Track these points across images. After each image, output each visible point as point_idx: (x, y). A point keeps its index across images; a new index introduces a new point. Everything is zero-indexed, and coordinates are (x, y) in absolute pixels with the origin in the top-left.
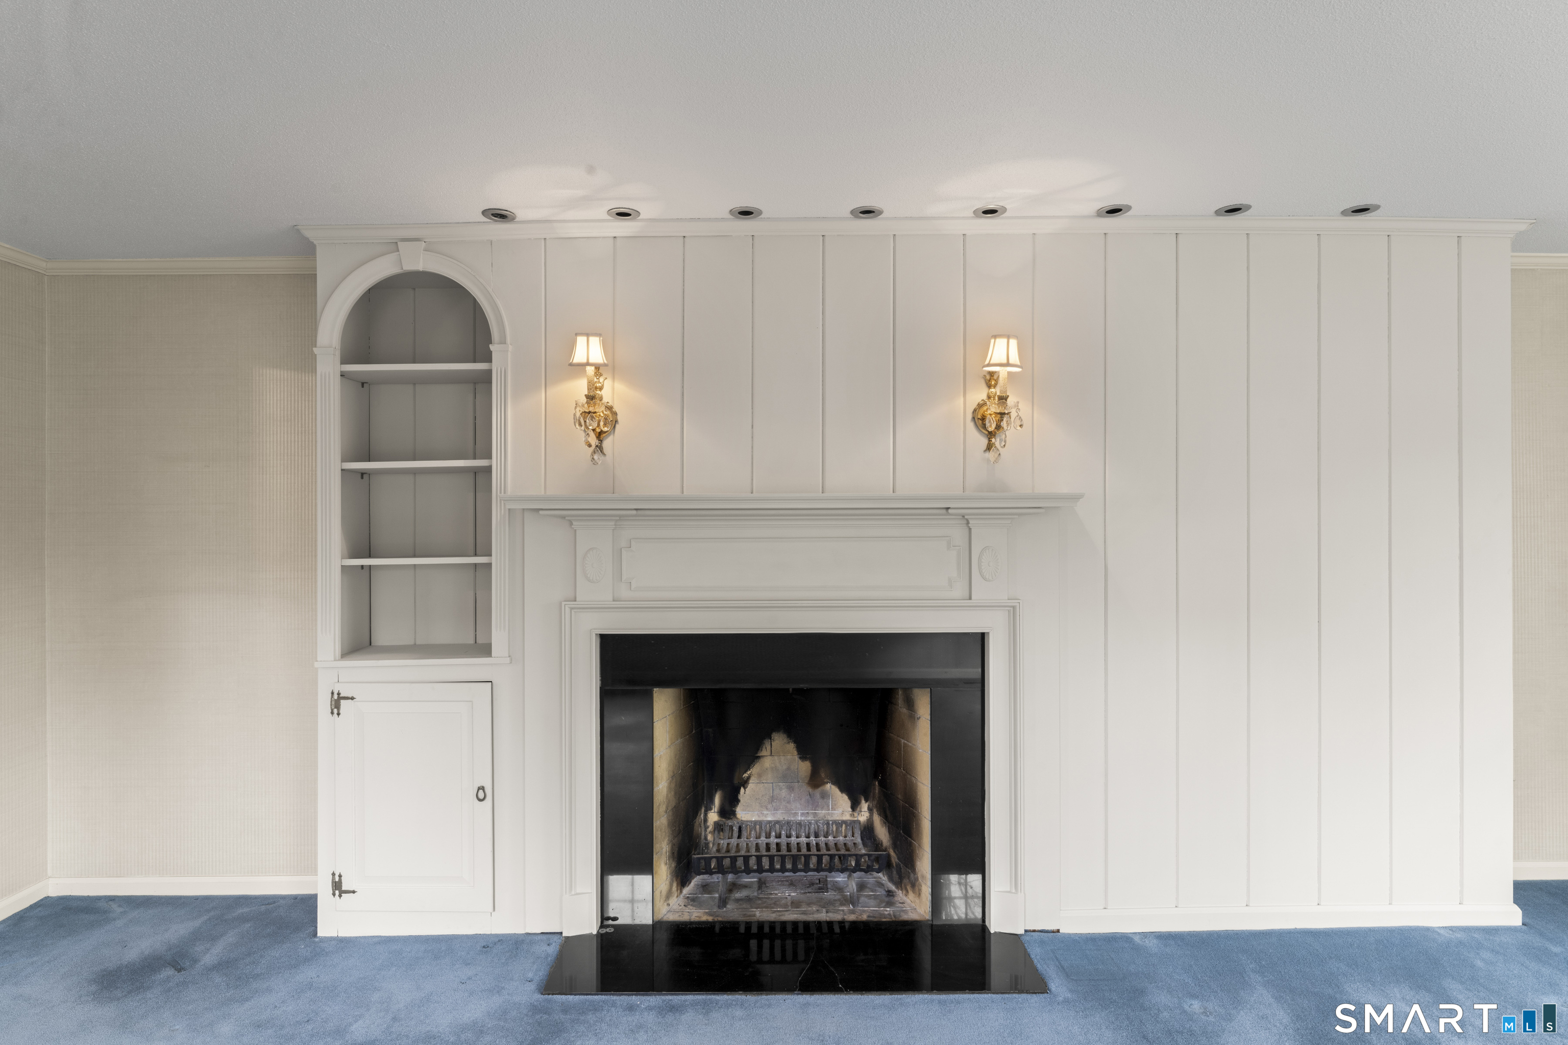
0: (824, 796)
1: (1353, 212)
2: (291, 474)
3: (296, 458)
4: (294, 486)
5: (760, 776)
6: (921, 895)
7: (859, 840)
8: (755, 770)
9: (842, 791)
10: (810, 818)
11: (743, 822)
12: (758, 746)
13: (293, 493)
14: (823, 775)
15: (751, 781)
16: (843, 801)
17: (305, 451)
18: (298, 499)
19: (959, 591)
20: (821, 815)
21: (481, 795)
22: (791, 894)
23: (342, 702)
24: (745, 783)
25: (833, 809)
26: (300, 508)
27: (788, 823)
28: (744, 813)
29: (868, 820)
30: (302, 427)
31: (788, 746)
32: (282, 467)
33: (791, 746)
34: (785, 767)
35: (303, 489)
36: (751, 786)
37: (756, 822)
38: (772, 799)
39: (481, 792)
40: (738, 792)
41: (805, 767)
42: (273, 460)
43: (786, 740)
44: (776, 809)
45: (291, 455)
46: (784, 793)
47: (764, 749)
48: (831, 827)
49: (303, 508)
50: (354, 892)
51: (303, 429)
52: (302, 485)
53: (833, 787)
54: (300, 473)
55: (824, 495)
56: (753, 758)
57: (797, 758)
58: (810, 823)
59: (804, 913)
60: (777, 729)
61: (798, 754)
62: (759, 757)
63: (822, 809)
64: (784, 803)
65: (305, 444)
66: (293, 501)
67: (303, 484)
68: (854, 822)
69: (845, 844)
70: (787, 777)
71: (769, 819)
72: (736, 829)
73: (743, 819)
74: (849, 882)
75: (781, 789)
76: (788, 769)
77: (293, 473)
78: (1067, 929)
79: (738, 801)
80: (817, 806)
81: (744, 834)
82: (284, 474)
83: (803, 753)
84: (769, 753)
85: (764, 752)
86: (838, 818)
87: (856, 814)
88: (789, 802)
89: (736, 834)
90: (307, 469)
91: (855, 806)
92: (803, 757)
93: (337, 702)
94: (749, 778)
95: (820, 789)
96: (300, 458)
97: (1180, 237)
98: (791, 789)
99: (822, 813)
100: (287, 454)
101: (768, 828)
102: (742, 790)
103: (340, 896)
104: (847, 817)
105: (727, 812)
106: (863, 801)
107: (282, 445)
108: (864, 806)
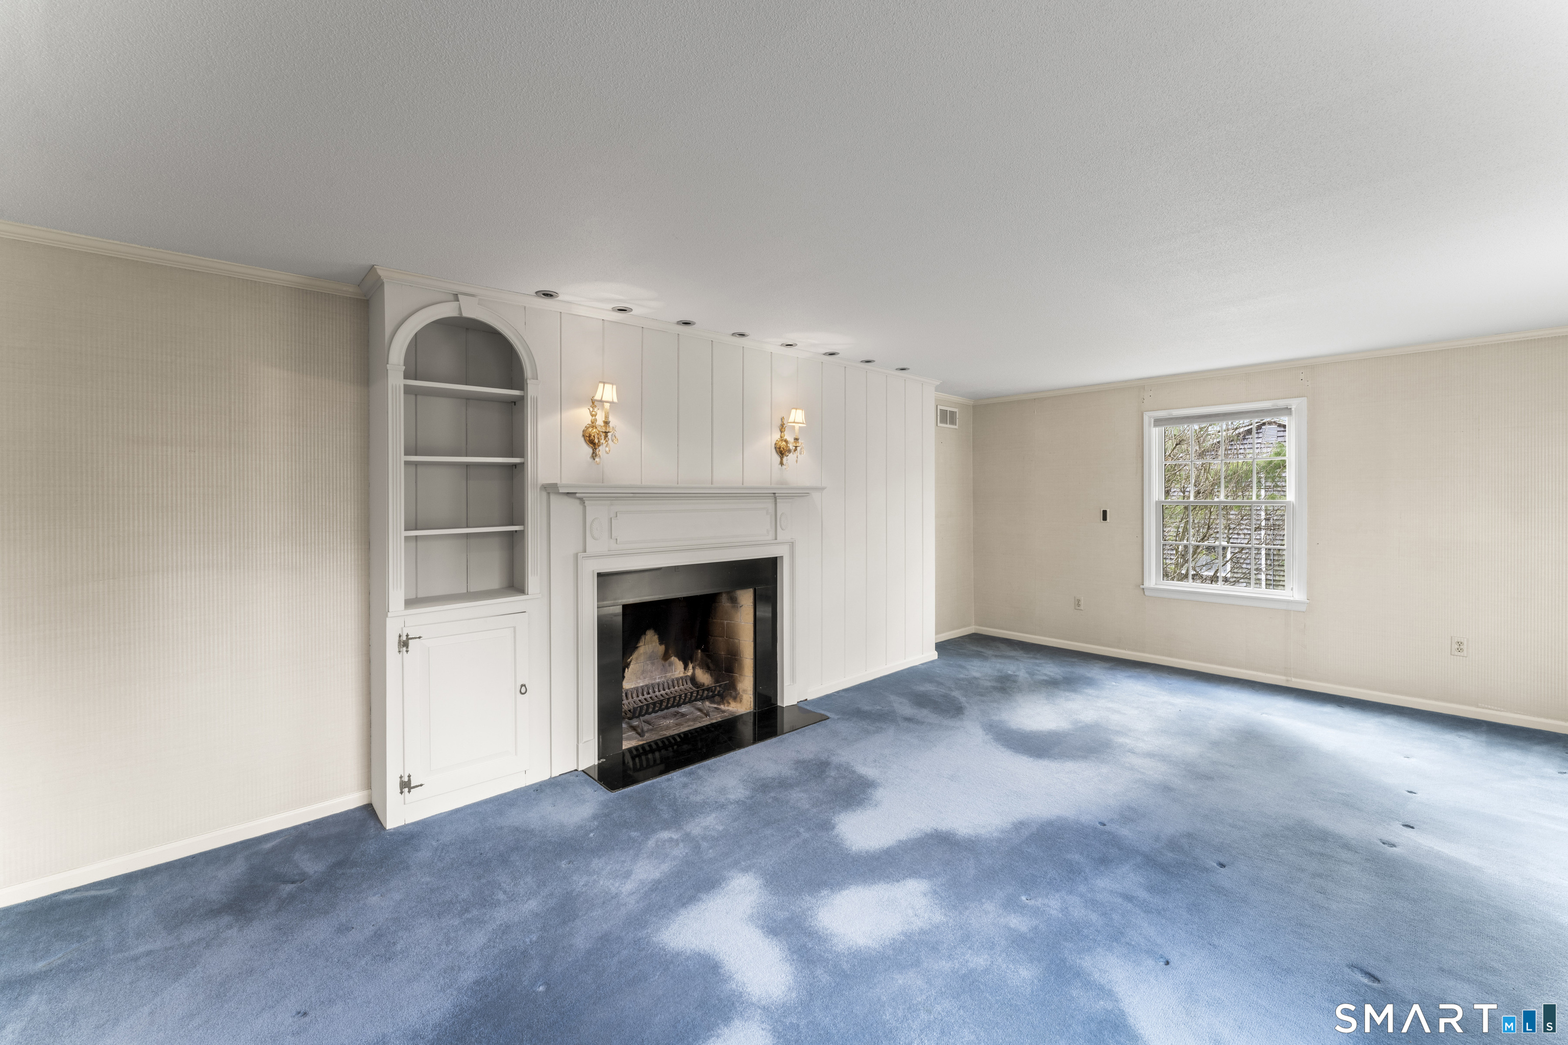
0: (671, 664)
2: (292, 461)
3: (297, 447)
4: (295, 472)
5: (637, 659)
6: (743, 701)
7: (691, 686)
8: (634, 656)
9: (679, 660)
10: (663, 680)
11: (627, 690)
12: (638, 640)
13: (294, 478)
14: (670, 652)
15: (631, 663)
16: (679, 665)
17: (307, 442)
18: (299, 483)
19: (771, 536)
20: (668, 677)
21: (523, 690)
22: (670, 722)
23: (410, 641)
24: (628, 665)
25: (675, 671)
26: (301, 491)
27: (652, 684)
28: (628, 684)
29: (692, 674)
30: (303, 421)
31: (654, 637)
32: (282, 455)
33: (656, 637)
34: (651, 651)
35: (305, 475)
36: (631, 666)
37: (634, 688)
38: (643, 672)
39: (523, 688)
40: (624, 671)
41: (662, 648)
42: (272, 449)
43: (653, 634)
44: (645, 678)
45: (292, 445)
46: (649, 667)
47: (641, 641)
48: (674, 682)
49: (305, 491)
50: (421, 785)
51: (305, 423)
52: (303, 471)
53: (675, 658)
54: (301, 460)
55: (712, 486)
56: (634, 648)
57: (658, 644)
58: (664, 682)
59: (689, 726)
60: (648, 628)
61: (659, 641)
62: (637, 647)
63: (669, 673)
64: (649, 673)
65: (307, 436)
66: (294, 485)
67: (305, 471)
68: (686, 676)
69: (685, 689)
70: (651, 658)
71: (641, 685)
73: (627, 688)
74: (704, 705)
75: (648, 665)
76: (653, 652)
77: (294, 460)
78: (810, 697)
79: (624, 677)
80: (667, 671)
81: (630, 696)
82: (284, 461)
83: (662, 641)
84: (643, 644)
85: (641, 644)
86: (677, 676)
87: (686, 672)
88: (652, 672)
90: (309, 457)
91: (686, 667)
92: (661, 644)
93: (404, 644)
94: (631, 661)
95: (668, 661)
96: (301, 448)
98: (653, 664)
99: (669, 675)
100: (288, 443)
101: (639, 691)
102: (626, 669)
103: (409, 792)
104: (682, 675)
106: (690, 664)
107: (282, 435)
108: (691, 666)
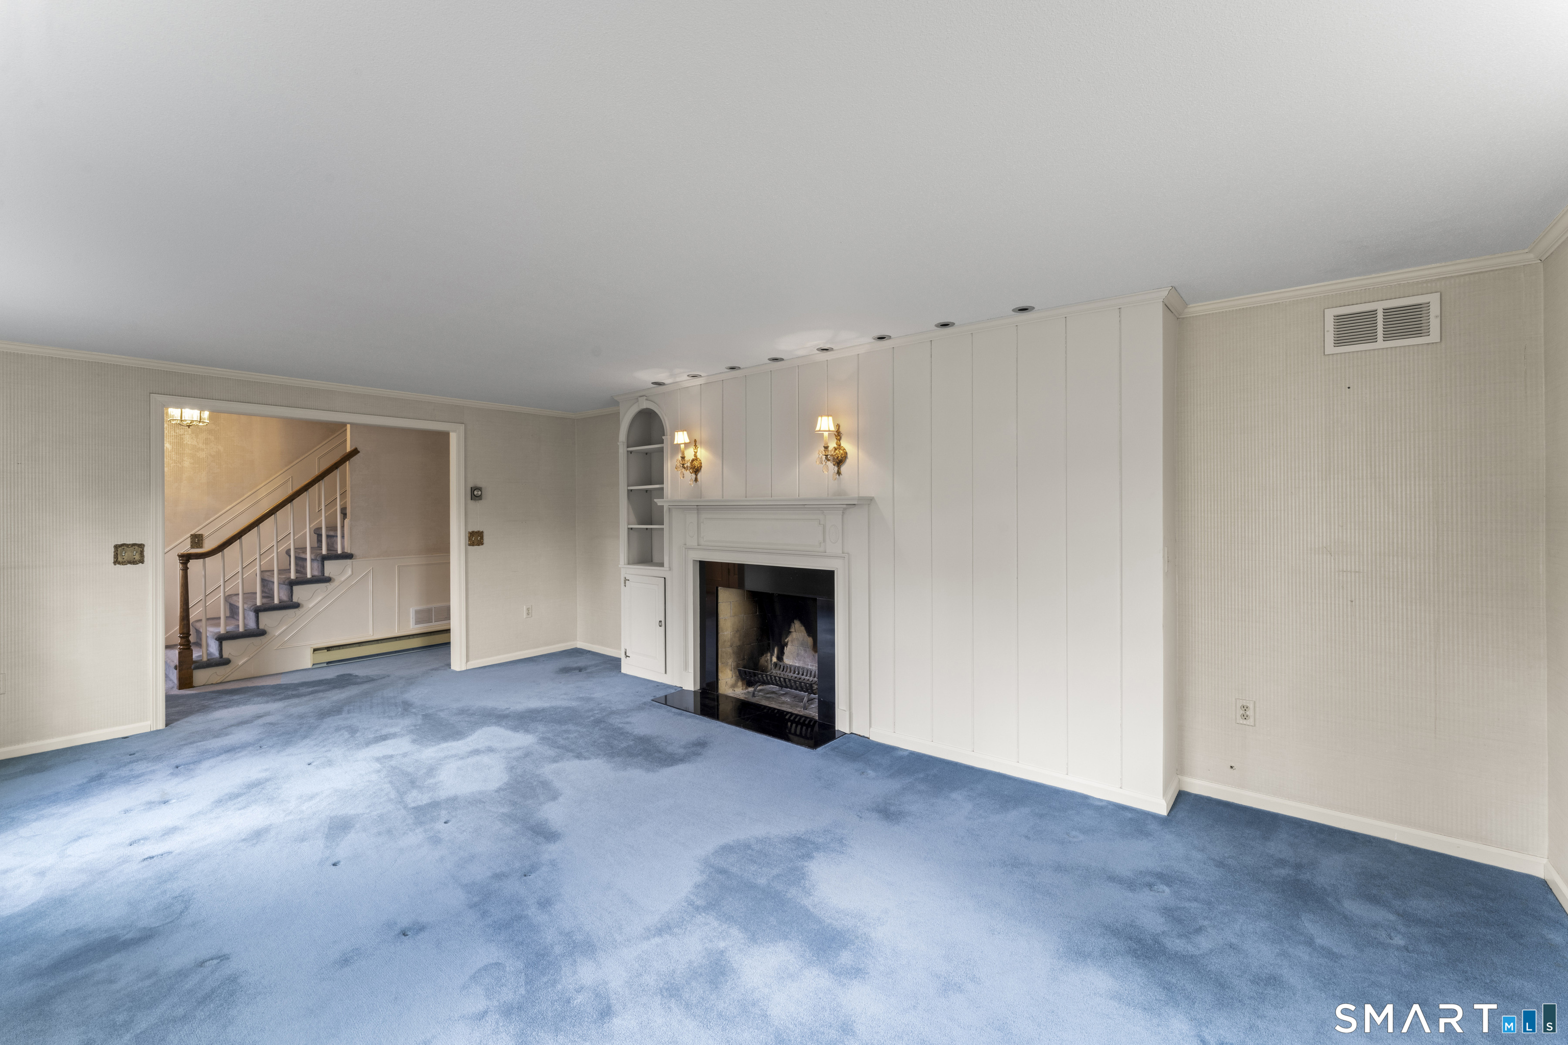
1: (1019, 310)
5: (792, 642)
8: (789, 639)
11: (787, 664)
12: (789, 627)
14: (817, 645)
15: (788, 644)
19: (819, 547)
23: (626, 583)
24: (786, 644)
27: (803, 668)
28: (788, 660)
31: (801, 627)
33: (803, 628)
34: (801, 639)
36: (789, 646)
38: (797, 654)
40: (784, 648)
41: (810, 640)
43: (800, 625)
44: (800, 661)
46: (803, 652)
47: (792, 628)
56: (789, 633)
57: (806, 635)
60: (796, 618)
61: (806, 633)
62: (790, 632)
64: (802, 658)
70: (802, 644)
71: (795, 665)
72: (782, 667)
75: (801, 650)
76: (803, 640)
78: (873, 738)
79: (784, 653)
81: (787, 670)
83: (808, 632)
84: (794, 630)
85: (792, 630)
89: (782, 669)
94: (788, 642)
95: (817, 652)
97: (933, 342)
98: (805, 651)
101: (796, 669)
103: (627, 658)
105: (780, 658)
